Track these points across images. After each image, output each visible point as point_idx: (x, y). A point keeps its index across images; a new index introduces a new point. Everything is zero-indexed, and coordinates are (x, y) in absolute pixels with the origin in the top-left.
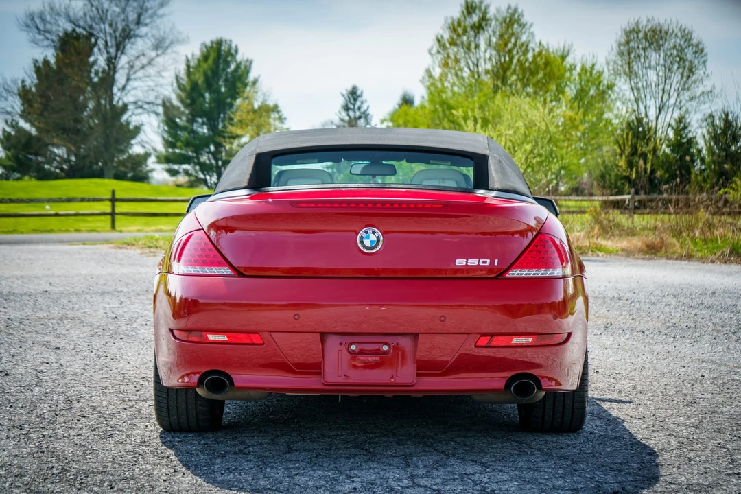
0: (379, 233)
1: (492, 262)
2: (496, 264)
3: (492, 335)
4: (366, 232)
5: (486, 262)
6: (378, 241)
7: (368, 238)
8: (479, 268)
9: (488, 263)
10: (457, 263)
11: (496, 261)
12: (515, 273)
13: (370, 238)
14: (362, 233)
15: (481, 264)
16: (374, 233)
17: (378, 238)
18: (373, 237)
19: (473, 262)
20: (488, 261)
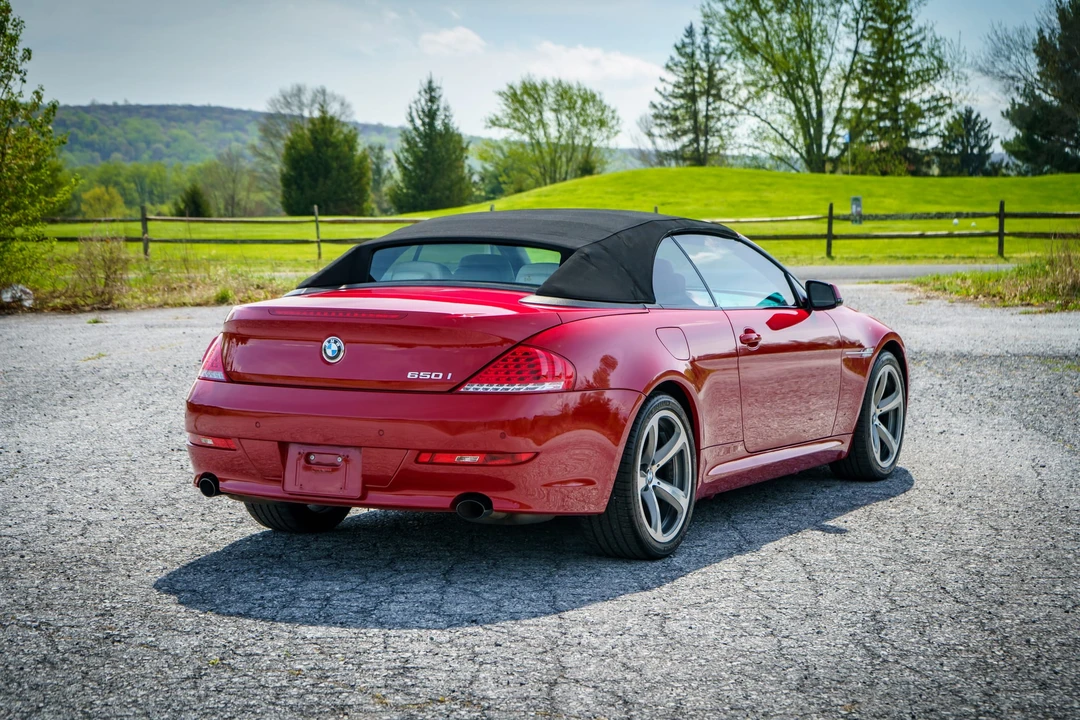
0: (341, 343)
1: (445, 376)
2: (449, 378)
3: (434, 452)
4: (329, 342)
5: (438, 376)
6: (339, 350)
7: (330, 347)
8: (430, 382)
9: (440, 377)
10: (409, 376)
11: (450, 375)
12: (471, 388)
13: (332, 347)
14: (326, 343)
15: (433, 377)
16: (336, 342)
17: (339, 348)
18: (334, 347)
19: (425, 375)
20: (441, 375)
